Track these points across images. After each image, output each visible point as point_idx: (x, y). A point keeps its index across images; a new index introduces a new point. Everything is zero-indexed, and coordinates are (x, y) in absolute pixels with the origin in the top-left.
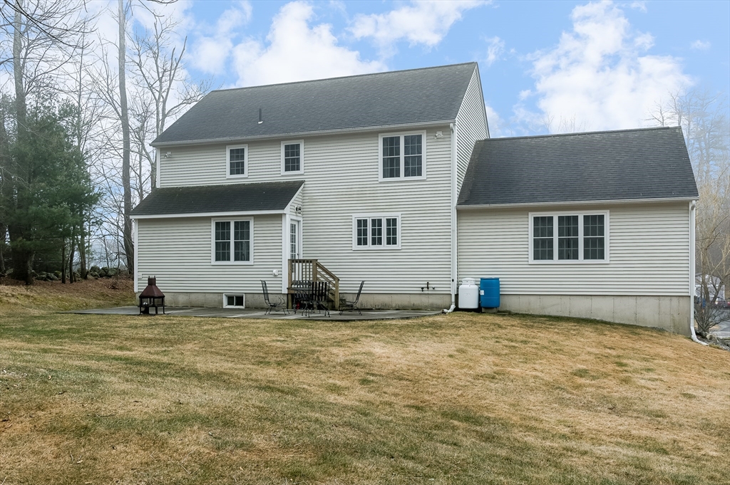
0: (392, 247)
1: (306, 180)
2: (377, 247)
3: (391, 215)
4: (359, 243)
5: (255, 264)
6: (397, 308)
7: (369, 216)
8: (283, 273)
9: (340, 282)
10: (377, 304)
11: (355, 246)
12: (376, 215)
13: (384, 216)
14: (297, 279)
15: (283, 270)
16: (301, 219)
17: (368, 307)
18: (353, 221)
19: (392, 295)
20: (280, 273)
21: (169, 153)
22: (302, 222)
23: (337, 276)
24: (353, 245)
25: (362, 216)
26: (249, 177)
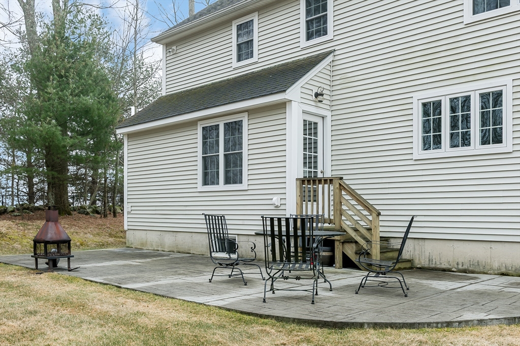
0: (492, 148)
1: (336, 48)
2: (462, 151)
3: (489, 85)
4: (426, 146)
5: (250, 187)
6: (503, 270)
7: (444, 94)
8: (287, 202)
9: (381, 218)
10: (460, 261)
11: (418, 152)
12: (459, 90)
13: (474, 89)
14: (309, 213)
15: (287, 196)
16: (328, 114)
17: (443, 266)
18: (415, 106)
19: (493, 245)
20: (283, 202)
21: (174, 48)
22: (329, 119)
23: (377, 207)
24: (414, 151)
25: (431, 95)
26: (260, 60)
